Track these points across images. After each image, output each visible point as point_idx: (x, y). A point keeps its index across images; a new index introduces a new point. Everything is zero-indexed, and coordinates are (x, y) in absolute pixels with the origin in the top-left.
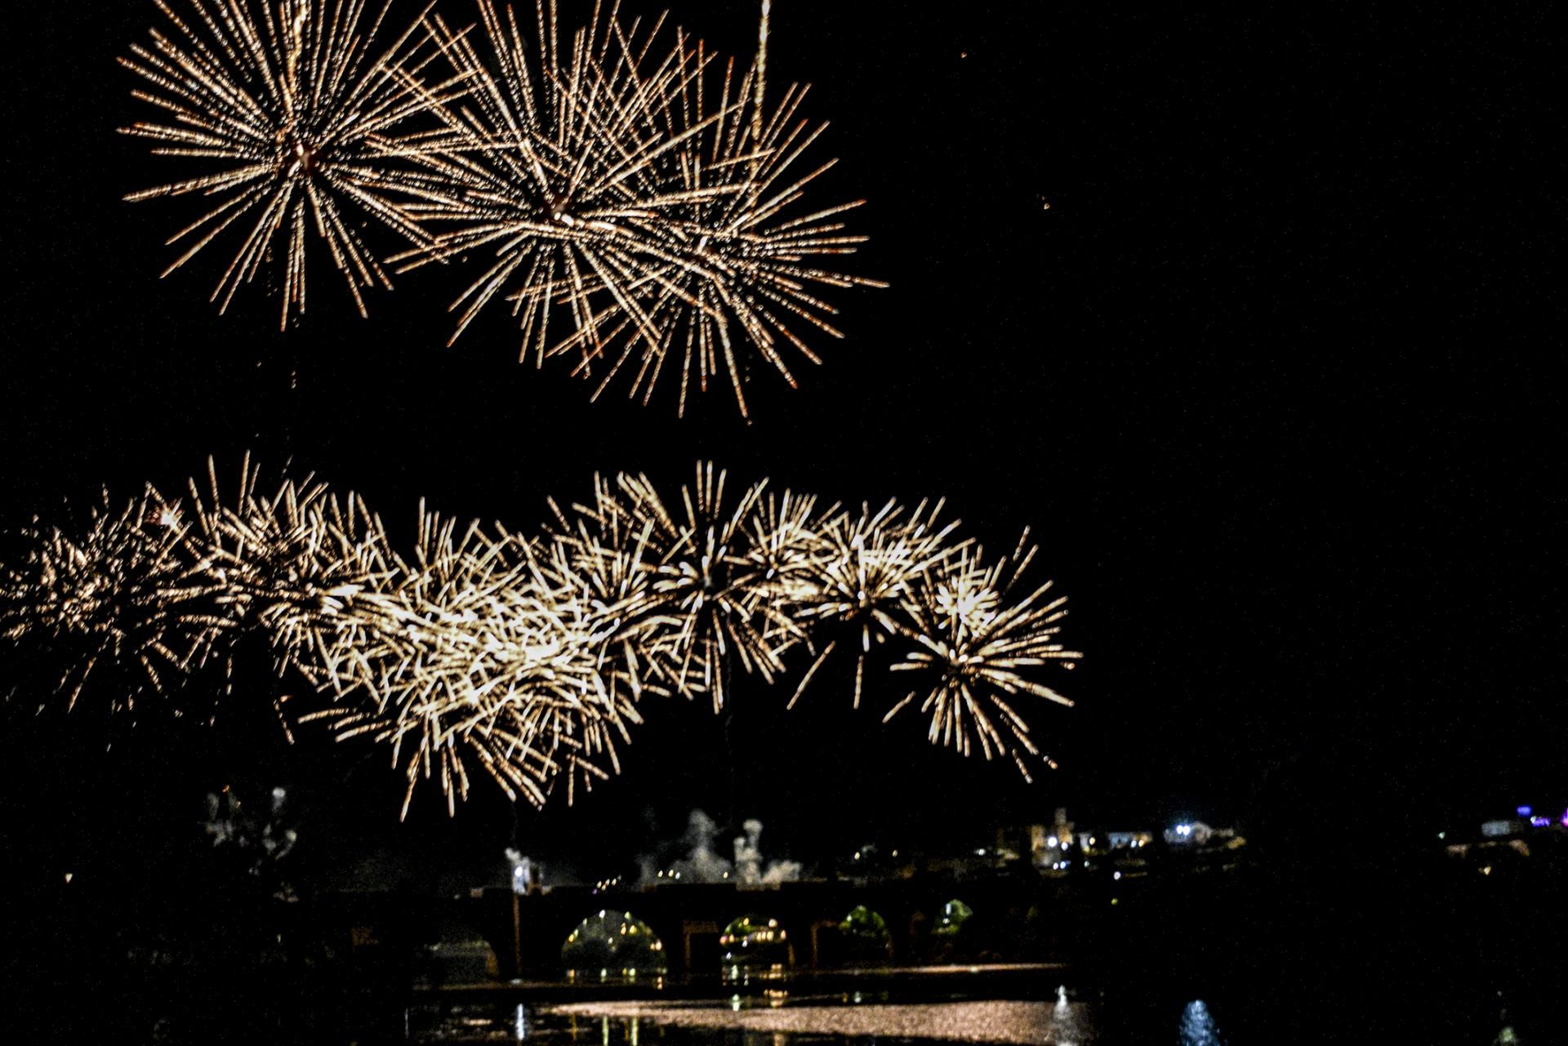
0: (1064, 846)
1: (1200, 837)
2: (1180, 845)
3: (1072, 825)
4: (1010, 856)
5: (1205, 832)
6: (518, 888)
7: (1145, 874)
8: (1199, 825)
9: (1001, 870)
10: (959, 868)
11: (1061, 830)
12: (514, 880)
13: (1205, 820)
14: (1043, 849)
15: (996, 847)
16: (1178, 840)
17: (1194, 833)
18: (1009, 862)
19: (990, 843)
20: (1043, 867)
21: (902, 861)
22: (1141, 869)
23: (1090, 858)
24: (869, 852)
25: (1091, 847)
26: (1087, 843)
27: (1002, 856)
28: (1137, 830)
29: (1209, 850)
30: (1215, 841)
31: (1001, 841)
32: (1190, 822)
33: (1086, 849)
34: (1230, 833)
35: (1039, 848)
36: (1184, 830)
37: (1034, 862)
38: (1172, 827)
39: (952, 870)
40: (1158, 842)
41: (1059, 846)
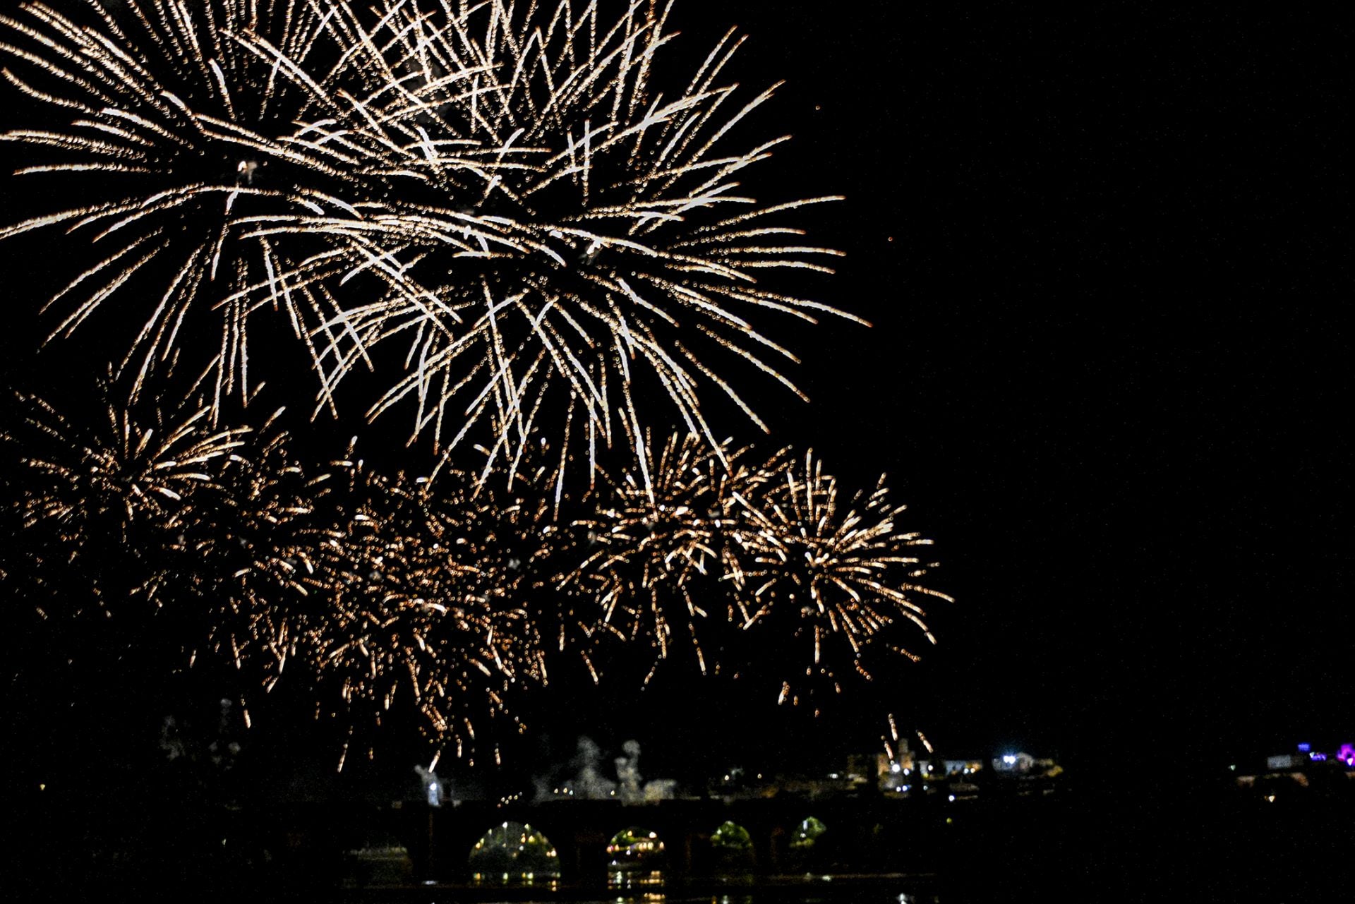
0: (906, 772)
1: (1024, 766)
2: (1005, 772)
3: (913, 753)
4: (859, 779)
5: (1029, 761)
6: (434, 800)
7: (976, 797)
8: (1022, 755)
9: (853, 792)
10: (815, 791)
11: (903, 758)
12: (430, 793)
13: (1028, 751)
14: (888, 774)
15: (847, 772)
16: (1005, 768)
17: (1018, 763)
18: (858, 785)
19: (842, 767)
20: (888, 790)
21: (765, 783)
22: (974, 792)
23: (930, 783)
24: (737, 774)
25: (929, 772)
26: (926, 769)
27: (852, 780)
28: (969, 758)
29: (1032, 777)
30: (1036, 769)
31: (851, 766)
32: (1015, 753)
33: (926, 775)
34: (1050, 762)
35: (885, 773)
36: (1010, 759)
37: (880, 785)
38: (1000, 757)
39: (808, 792)
40: (988, 770)
41: (902, 772)
